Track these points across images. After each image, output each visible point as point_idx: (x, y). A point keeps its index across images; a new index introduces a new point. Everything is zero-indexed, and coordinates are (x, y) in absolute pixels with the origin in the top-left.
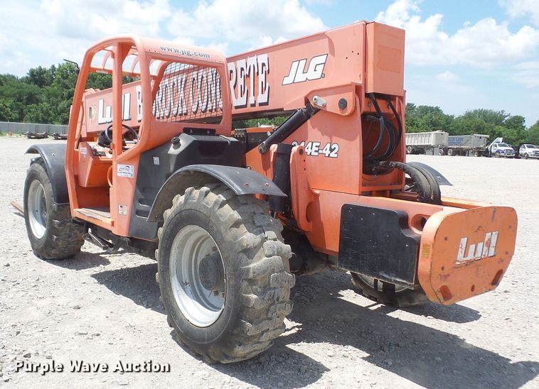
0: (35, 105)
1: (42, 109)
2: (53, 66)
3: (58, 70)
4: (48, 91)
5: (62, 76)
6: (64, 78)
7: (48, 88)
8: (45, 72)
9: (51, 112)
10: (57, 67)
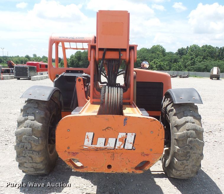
0: (176, 63)
1: (178, 65)
2: (188, 47)
3: (190, 48)
4: (184, 57)
5: (191, 50)
6: (192, 51)
7: (184, 56)
8: (184, 49)
9: (182, 66)
10: (189, 47)
